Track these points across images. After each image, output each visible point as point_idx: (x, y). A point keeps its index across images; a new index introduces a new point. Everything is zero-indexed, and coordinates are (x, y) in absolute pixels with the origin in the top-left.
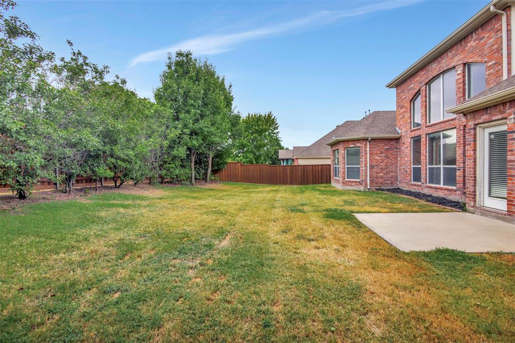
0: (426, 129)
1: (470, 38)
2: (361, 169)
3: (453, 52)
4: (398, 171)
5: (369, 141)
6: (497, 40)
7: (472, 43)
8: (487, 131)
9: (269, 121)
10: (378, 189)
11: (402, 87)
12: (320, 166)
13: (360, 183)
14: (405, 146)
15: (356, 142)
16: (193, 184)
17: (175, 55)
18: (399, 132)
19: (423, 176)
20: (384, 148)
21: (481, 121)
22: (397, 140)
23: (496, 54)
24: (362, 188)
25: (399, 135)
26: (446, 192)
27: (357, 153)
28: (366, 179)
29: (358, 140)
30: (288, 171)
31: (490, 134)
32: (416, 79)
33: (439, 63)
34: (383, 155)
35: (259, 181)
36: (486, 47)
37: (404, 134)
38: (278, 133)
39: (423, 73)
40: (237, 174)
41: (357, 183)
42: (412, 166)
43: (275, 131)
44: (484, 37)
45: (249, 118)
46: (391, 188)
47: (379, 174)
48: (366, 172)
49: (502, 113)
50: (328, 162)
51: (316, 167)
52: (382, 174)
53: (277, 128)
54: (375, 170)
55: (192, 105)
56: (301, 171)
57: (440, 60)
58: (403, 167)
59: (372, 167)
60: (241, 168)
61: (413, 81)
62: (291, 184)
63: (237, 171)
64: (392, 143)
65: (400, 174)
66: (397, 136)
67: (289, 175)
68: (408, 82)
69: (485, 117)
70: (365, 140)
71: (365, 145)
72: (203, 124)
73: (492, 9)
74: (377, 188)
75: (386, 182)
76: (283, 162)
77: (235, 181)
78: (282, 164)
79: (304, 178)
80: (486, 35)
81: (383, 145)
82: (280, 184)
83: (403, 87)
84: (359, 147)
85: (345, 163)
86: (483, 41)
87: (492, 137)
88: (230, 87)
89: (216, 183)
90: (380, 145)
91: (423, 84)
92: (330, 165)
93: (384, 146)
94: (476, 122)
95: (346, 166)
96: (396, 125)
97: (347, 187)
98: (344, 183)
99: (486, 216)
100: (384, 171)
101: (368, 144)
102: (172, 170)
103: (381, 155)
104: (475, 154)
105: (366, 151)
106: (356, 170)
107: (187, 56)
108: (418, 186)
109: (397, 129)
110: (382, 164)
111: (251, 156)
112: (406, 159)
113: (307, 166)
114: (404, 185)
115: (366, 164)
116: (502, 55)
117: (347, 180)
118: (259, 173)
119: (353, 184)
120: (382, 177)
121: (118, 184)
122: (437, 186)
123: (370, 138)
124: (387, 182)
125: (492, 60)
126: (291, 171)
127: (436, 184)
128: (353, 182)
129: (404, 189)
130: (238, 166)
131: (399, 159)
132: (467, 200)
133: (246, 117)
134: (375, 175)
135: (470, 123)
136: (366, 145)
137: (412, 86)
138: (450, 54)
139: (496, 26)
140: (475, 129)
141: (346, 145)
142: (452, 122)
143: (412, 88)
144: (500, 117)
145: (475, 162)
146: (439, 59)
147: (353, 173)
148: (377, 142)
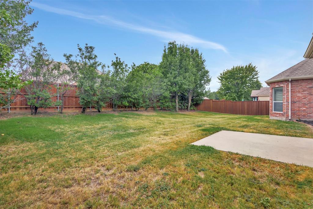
2: (284, 104)
5: (290, 82)
9: (250, 70)
10: (298, 121)
13: (283, 115)
15: (280, 83)
16: (176, 111)
17: (168, 44)
20: (307, 86)
24: (284, 119)
28: (287, 112)
30: (246, 106)
34: (306, 92)
35: (224, 111)
38: (257, 78)
40: (210, 106)
41: (281, 115)
43: (255, 77)
45: (233, 69)
47: (301, 108)
48: (288, 106)
50: (268, 99)
52: (304, 108)
53: (256, 74)
54: (297, 105)
55: (173, 69)
59: (293, 102)
60: (212, 103)
62: (248, 115)
67: (246, 108)
70: (287, 81)
71: (286, 85)
72: (179, 79)
74: (297, 119)
75: (308, 115)
76: (255, 99)
77: (209, 111)
78: (254, 100)
81: (306, 84)
84: (282, 87)
85: (272, 99)
88: (201, 54)
89: (194, 111)
90: (302, 84)
92: (269, 101)
95: (274, 102)
97: (273, 117)
98: (271, 114)
100: (307, 106)
101: (289, 84)
102: (164, 103)
103: (303, 93)
105: (288, 90)
106: (281, 105)
107: (173, 43)
110: (304, 100)
111: (235, 95)
115: (288, 100)
117: (273, 112)
118: (224, 106)
119: (278, 115)
120: (304, 110)
121: (137, 109)
123: (290, 80)
124: (310, 115)
128: (277, 114)
133: (232, 69)
134: (297, 109)
141: (273, 86)
147: (278, 107)
148: (300, 82)
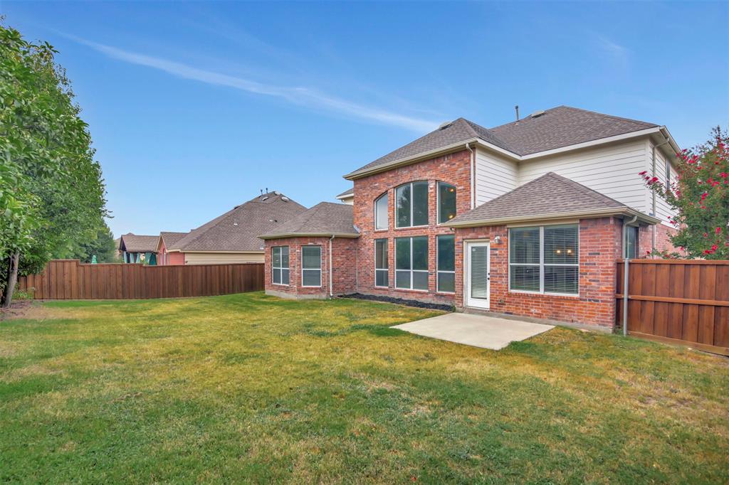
0: (395, 233)
1: (442, 160)
2: (322, 273)
3: (426, 167)
4: (357, 274)
5: (332, 240)
6: (466, 170)
7: (444, 165)
8: (470, 246)
10: (341, 296)
11: (362, 182)
12: (230, 266)
13: (321, 290)
14: (367, 247)
15: (316, 239)
18: (358, 230)
19: (390, 280)
20: (345, 248)
21: (468, 237)
22: (356, 239)
23: (465, 182)
24: (323, 296)
25: (359, 235)
26: (418, 295)
27: (317, 253)
28: (328, 285)
29: (319, 237)
30: (180, 275)
31: (472, 248)
32: (382, 180)
33: (411, 171)
34: (344, 256)
35: (120, 295)
36: (457, 173)
37: (365, 234)
39: (391, 176)
40: (67, 283)
41: (318, 290)
42: (376, 269)
44: (454, 164)
46: (351, 293)
47: (340, 279)
48: (328, 277)
49: (486, 234)
51: (224, 268)
52: (343, 278)
54: (337, 273)
56: (202, 274)
57: (412, 169)
58: (363, 270)
59: (334, 270)
60: (77, 270)
61: (378, 181)
62: (184, 296)
63: (67, 277)
64: (351, 243)
65: (359, 277)
66: (356, 235)
67: (180, 281)
68: (371, 179)
69: (472, 235)
70: (328, 237)
73: (467, 145)
74: (340, 294)
79: (206, 285)
80: (457, 163)
81: (344, 244)
82: (164, 297)
83: (364, 182)
84: (320, 246)
86: (453, 167)
87: (474, 250)
90: (341, 244)
91: (392, 186)
92: (262, 265)
93: (344, 246)
94: (464, 237)
95: (303, 269)
96: (353, 223)
97: (304, 295)
98: (300, 291)
99: (473, 314)
100: (345, 275)
101: (331, 242)
103: (342, 256)
104: (462, 263)
105: (328, 251)
106: (316, 274)
108: (384, 290)
109: (355, 227)
110: (343, 266)
112: (368, 261)
113: (211, 266)
114: (366, 289)
115: (328, 267)
116: (470, 184)
117: (303, 286)
118: (120, 280)
119: (313, 292)
120: (343, 282)
122: (408, 289)
123: (333, 236)
124: (348, 287)
125: (461, 185)
126: (184, 274)
127: (407, 287)
128: (312, 289)
129: (365, 294)
130: (70, 268)
131: (358, 261)
132: (456, 302)
134: (336, 279)
135: (458, 237)
136: (328, 244)
137: (377, 185)
138: (422, 167)
139: (465, 159)
140: (462, 242)
141: (303, 242)
142: (424, 231)
143: (376, 187)
144: (484, 236)
145: (462, 270)
146: (410, 167)
147: (312, 277)
148: (339, 240)
